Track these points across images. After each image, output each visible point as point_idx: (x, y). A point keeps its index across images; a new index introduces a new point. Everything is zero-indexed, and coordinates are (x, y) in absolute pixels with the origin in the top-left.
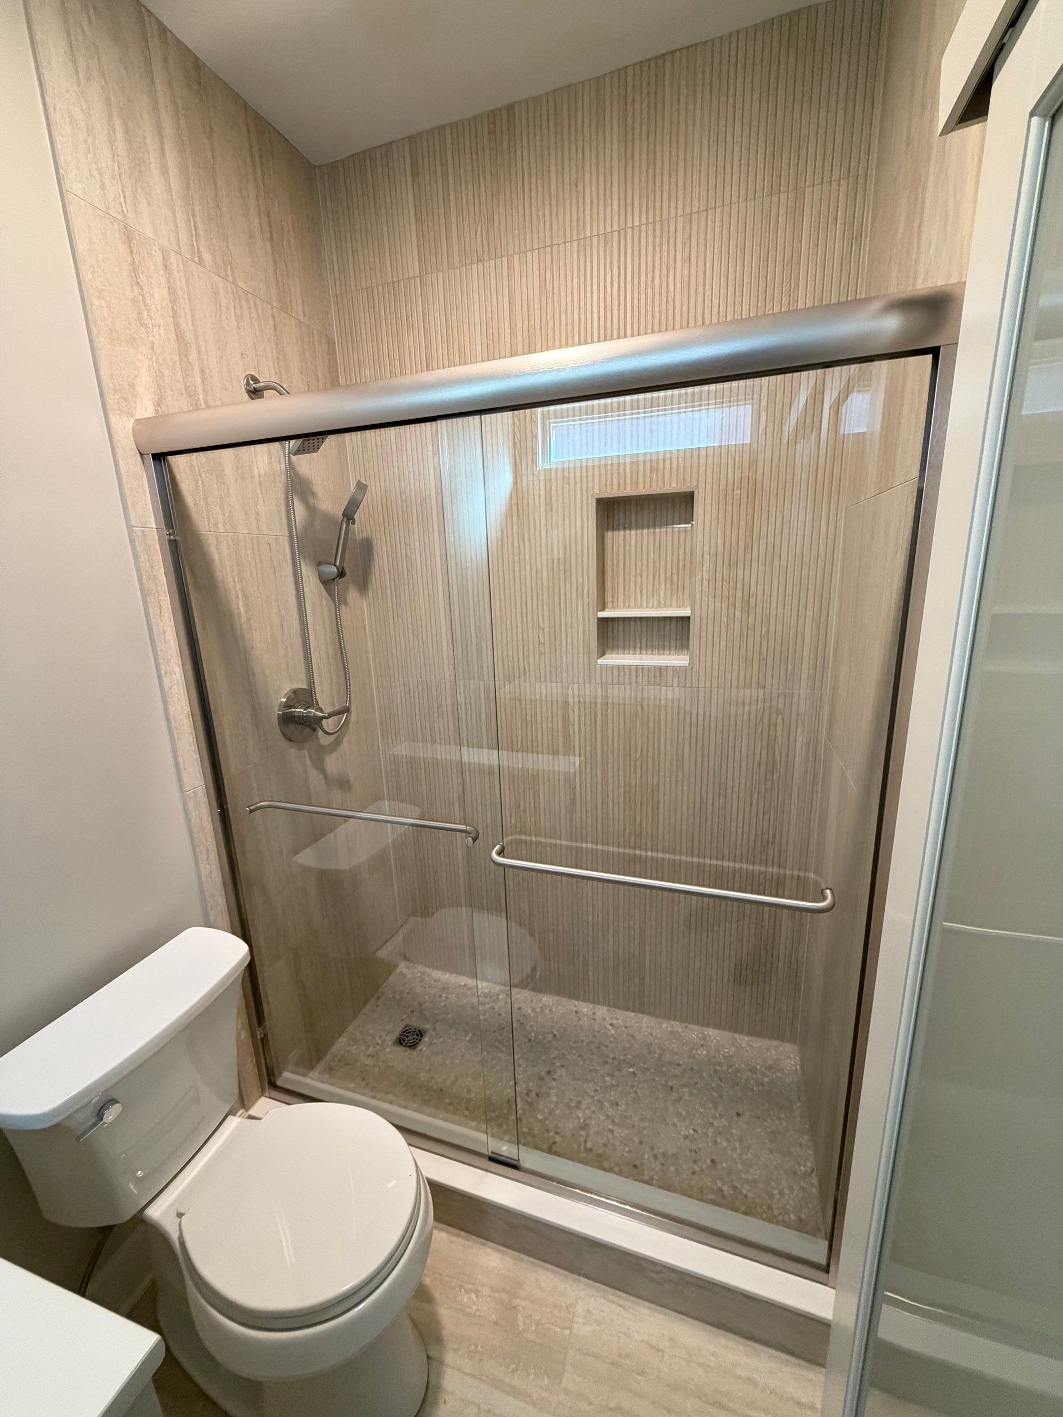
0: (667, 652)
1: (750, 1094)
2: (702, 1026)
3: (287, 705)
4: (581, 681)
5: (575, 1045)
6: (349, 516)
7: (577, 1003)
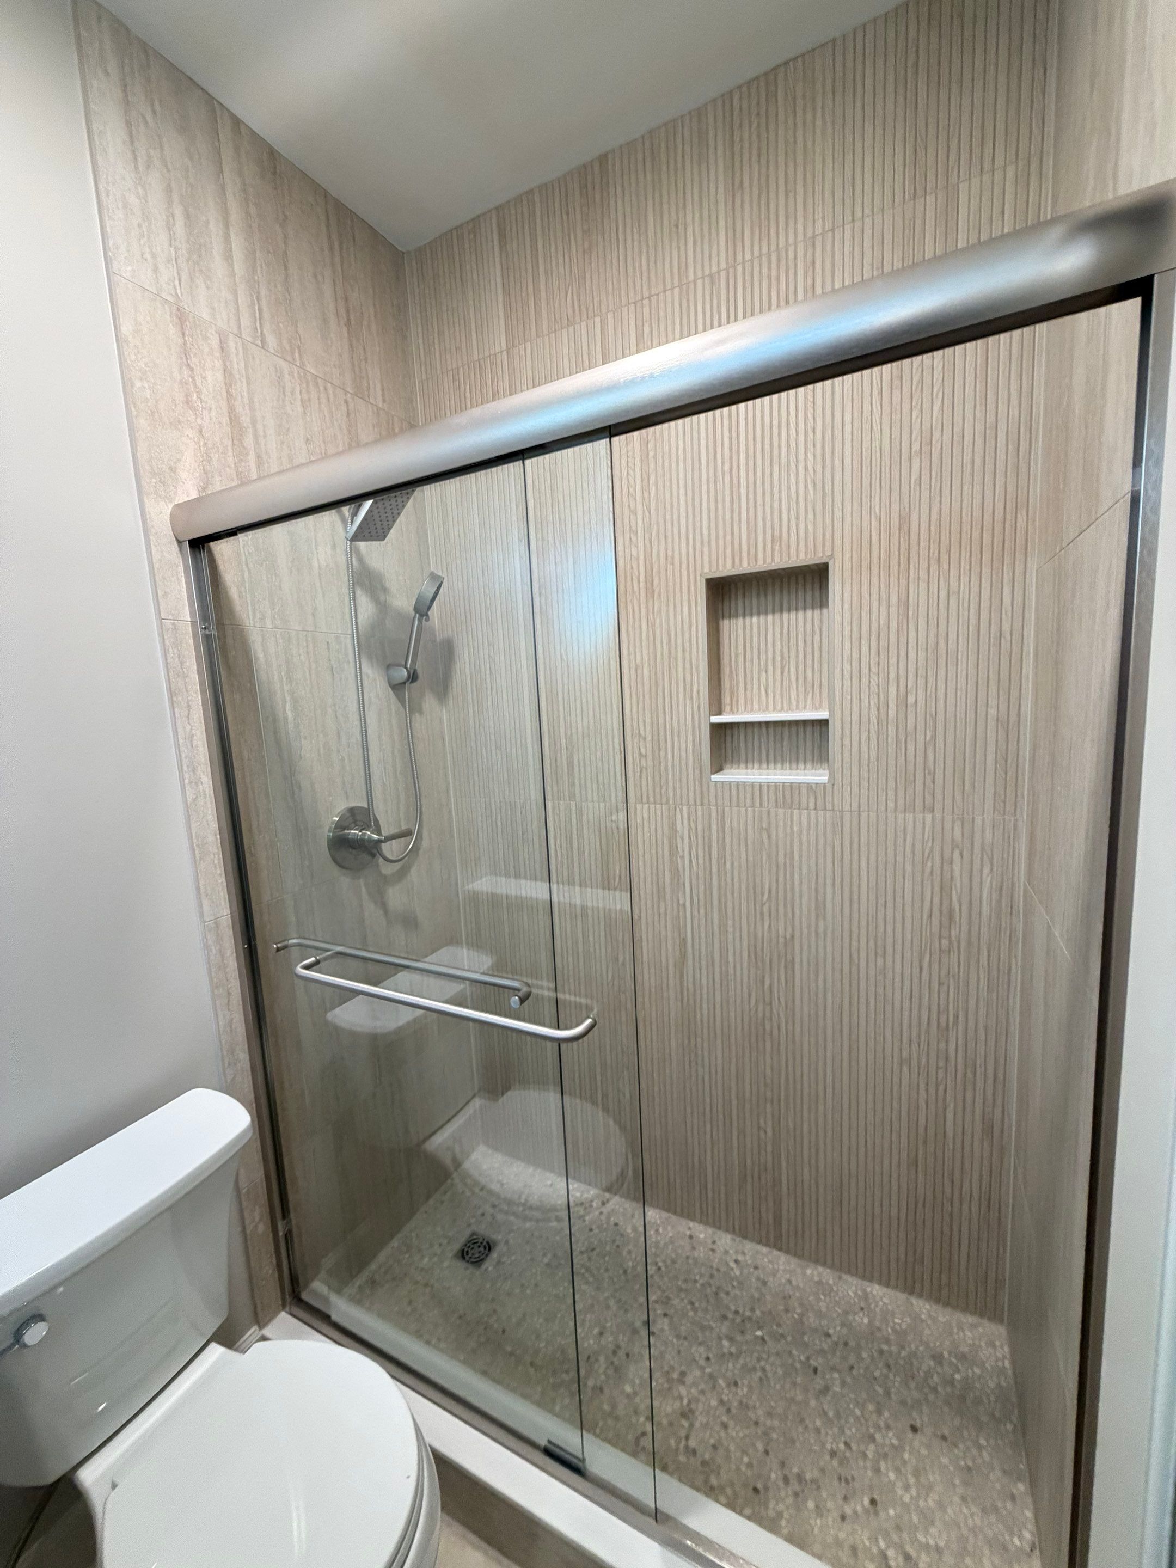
0: (801, 766)
1: (931, 1397)
2: (863, 1278)
3: (341, 826)
4: (692, 802)
5: (684, 1286)
6: (423, 609)
7: (691, 1224)
